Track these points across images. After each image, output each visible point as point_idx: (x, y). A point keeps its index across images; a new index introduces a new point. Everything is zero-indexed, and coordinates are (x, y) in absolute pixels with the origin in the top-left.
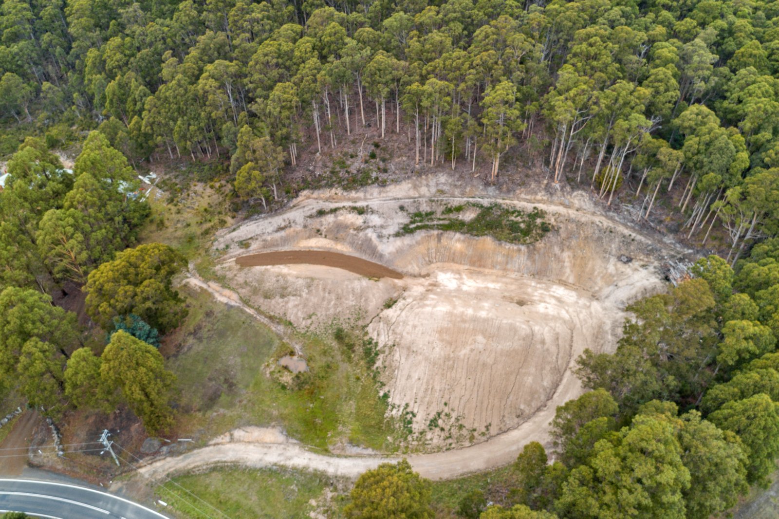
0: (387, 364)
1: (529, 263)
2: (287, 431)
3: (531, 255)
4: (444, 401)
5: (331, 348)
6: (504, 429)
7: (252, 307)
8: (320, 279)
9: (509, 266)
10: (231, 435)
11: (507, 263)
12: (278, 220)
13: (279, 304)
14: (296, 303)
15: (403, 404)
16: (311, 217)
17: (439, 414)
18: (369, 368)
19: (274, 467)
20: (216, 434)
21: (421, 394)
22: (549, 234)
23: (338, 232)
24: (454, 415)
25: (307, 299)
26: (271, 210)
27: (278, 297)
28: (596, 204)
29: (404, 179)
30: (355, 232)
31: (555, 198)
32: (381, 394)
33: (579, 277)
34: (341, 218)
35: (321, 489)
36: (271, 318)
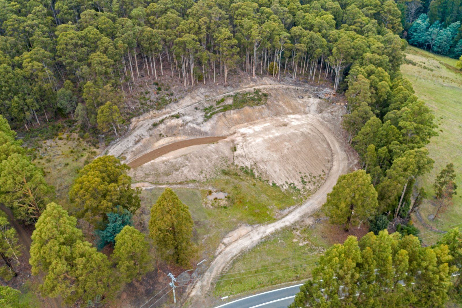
0: (260, 172)
1: (270, 112)
2: (249, 224)
3: (269, 108)
4: (298, 172)
5: (228, 180)
6: (329, 169)
7: (164, 184)
8: (190, 153)
9: (264, 116)
10: (223, 243)
11: (262, 115)
12: (132, 138)
13: (178, 175)
14: (188, 170)
15: (285, 183)
16: (150, 129)
17: (302, 178)
18: (254, 178)
19: (263, 240)
20: (215, 249)
21: (287, 175)
22: (269, 97)
23: (172, 131)
24: (307, 175)
25: (192, 165)
26: (121, 135)
27: (174, 172)
28: (274, 80)
29: (185, 96)
30: (182, 128)
31: (258, 83)
32: (271, 184)
34: (168, 124)
35: (292, 233)
36: (180, 183)
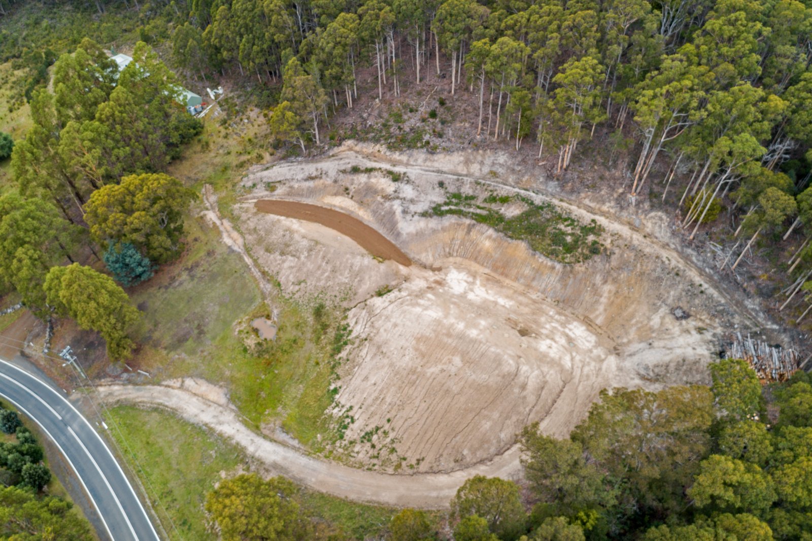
0: (351, 357)
1: (559, 286)
2: (231, 396)
3: (563, 278)
4: (388, 416)
5: (305, 322)
6: (435, 469)
7: (252, 257)
8: (324, 245)
9: (534, 284)
10: (183, 382)
11: (534, 279)
12: (311, 168)
13: (276, 261)
14: (292, 264)
15: (348, 406)
16: (344, 172)
17: (377, 429)
18: (332, 356)
19: (204, 427)
20: (170, 377)
21: (369, 401)
22: (597, 258)
23: (365, 195)
24: (392, 435)
25: (303, 264)
26: (309, 155)
27: (277, 253)
28: (674, 234)
29: (458, 150)
30: (382, 200)
31: (624, 214)
32: (332, 387)
33: (610, 320)
34: (373, 180)
35: (236, 464)
36: (264, 273)
